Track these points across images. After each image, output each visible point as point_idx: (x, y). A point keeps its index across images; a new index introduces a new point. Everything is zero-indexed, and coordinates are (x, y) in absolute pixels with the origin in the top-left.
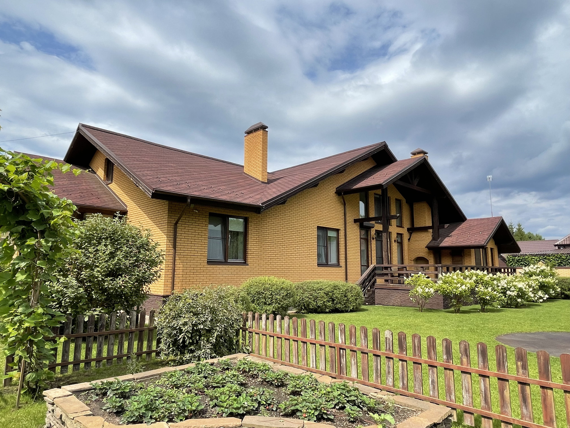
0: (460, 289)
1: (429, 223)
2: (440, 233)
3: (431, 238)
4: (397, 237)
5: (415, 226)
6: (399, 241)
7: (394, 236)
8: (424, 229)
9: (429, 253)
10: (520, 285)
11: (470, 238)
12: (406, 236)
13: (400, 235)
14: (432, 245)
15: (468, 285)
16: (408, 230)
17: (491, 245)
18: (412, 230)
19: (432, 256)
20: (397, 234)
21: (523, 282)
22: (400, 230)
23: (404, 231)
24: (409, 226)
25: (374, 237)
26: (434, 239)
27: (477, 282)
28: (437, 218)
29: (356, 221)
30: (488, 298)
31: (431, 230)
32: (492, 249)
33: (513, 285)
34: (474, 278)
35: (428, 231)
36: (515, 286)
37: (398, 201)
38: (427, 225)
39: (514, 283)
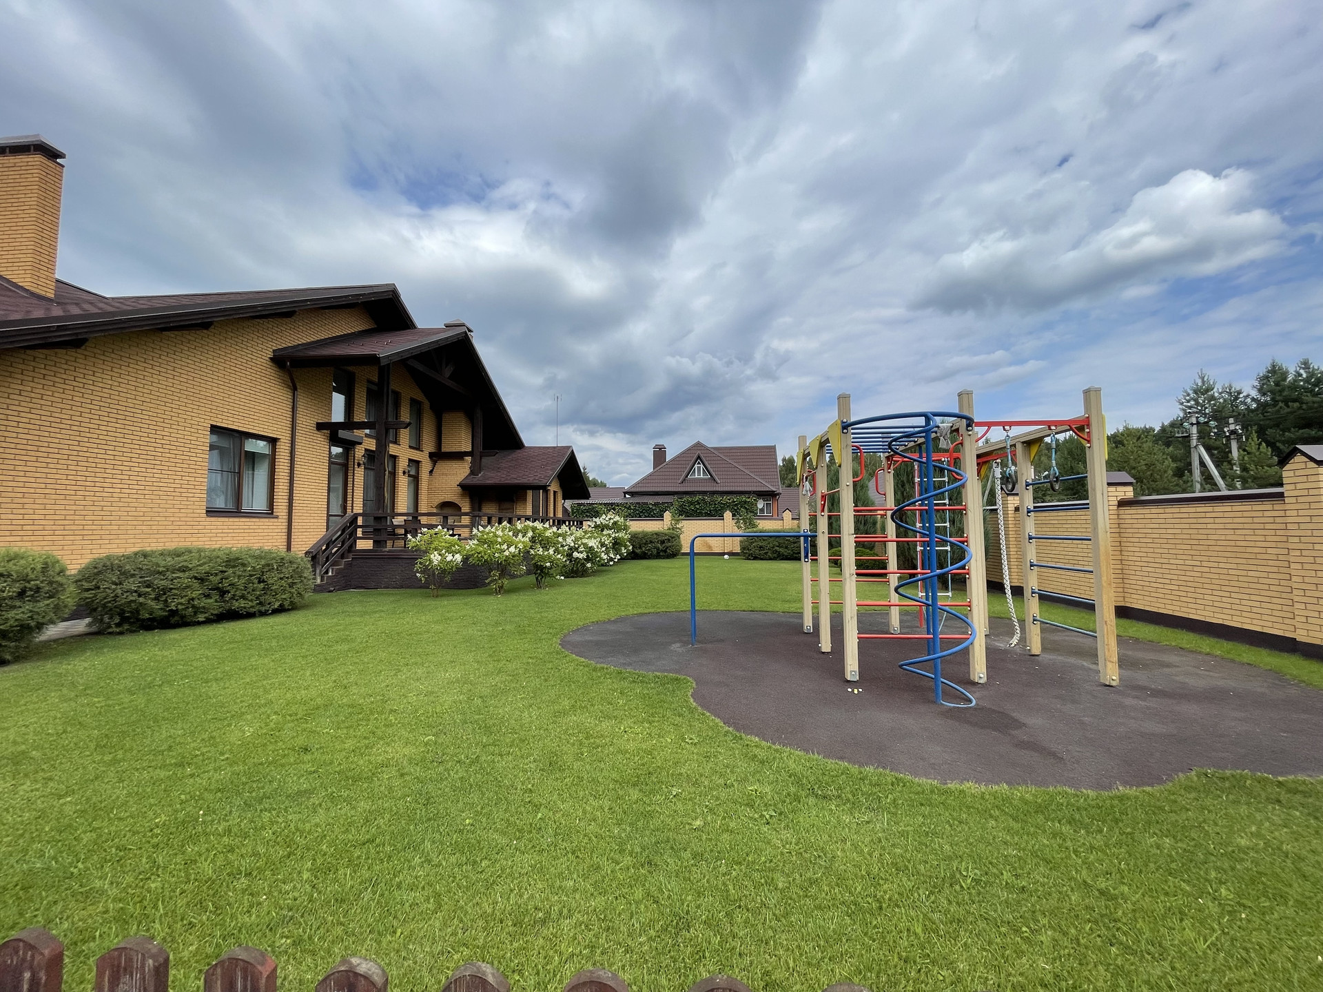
0: (507, 553)
1: (466, 446)
2: (483, 464)
3: (468, 471)
4: (408, 466)
5: (444, 450)
6: (413, 473)
7: (403, 464)
8: (458, 456)
9: (463, 495)
10: (592, 543)
11: (527, 474)
12: (426, 466)
13: (415, 463)
14: (469, 482)
15: (521, 546)
16: (431, 455)
17: (554, 487)
18: (438, 456)
19: (468, 500)
20: (410, 460)
21: (595, 538)
22: (416, 455)
23: (423, 457)
24: (432, 449)
25: (361, 462)
26: (473, 472)
27: (533, 540)
28: (479, 440)
29: (320, 427)
30: (548, 564)
31: (469, 459)
32: (555, 492)
33: (582, 543)
34: (530, 534)
35: (463, 460)
36: (585, 545)
37: (415, 403)
38: (463, 449)
39: (585, 541)
